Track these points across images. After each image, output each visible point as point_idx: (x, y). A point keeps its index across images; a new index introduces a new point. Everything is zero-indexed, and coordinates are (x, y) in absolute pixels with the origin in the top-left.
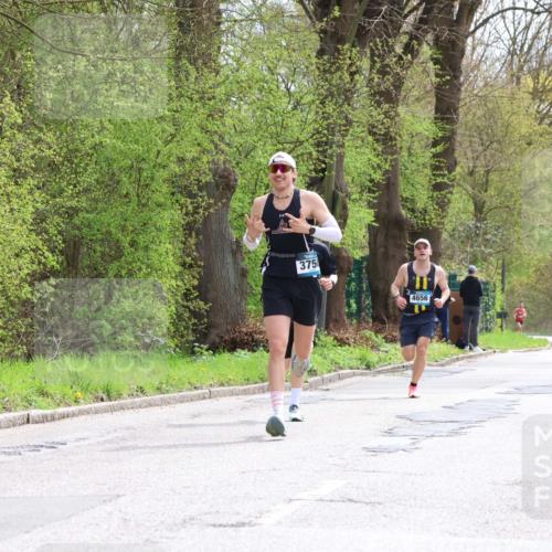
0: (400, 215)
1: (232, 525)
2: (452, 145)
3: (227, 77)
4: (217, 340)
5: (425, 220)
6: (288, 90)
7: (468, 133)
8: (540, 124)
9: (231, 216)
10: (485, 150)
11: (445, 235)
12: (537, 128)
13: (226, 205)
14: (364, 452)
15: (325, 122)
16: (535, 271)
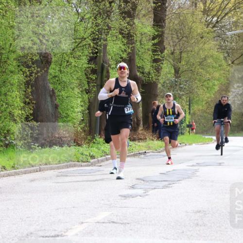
0: (137, 75)
1: (52, 237)
2: (163, 39)
3: (46, 5)
5: (149, 78)
6: (78, 11)
7: (170, 32)
8: (207, 27)
9: (49, 77)
10: (179, 41)
11: (159, 85)
12: (206, 29)
13: (47, 72)
14: (120, 198)
15: (97, 28)
16: (206, 103)
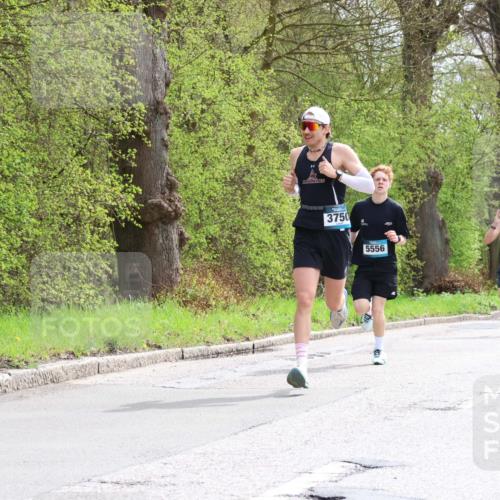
1: (442, 409)
3: (437, 111)
4: (429, 286)
6: (477, 119)
13: (435, 196)
